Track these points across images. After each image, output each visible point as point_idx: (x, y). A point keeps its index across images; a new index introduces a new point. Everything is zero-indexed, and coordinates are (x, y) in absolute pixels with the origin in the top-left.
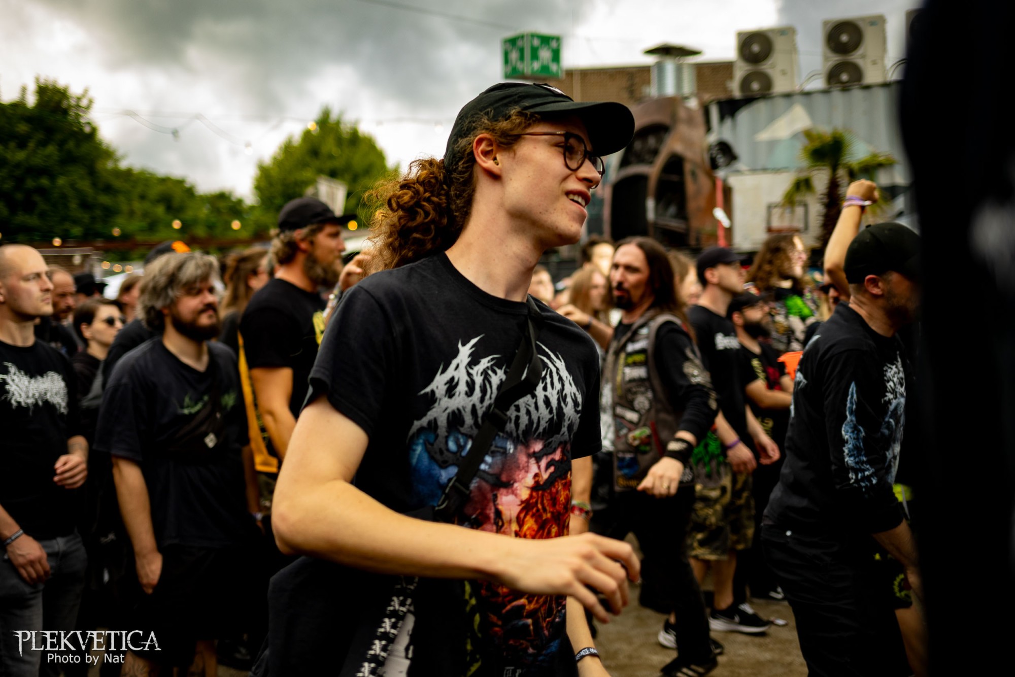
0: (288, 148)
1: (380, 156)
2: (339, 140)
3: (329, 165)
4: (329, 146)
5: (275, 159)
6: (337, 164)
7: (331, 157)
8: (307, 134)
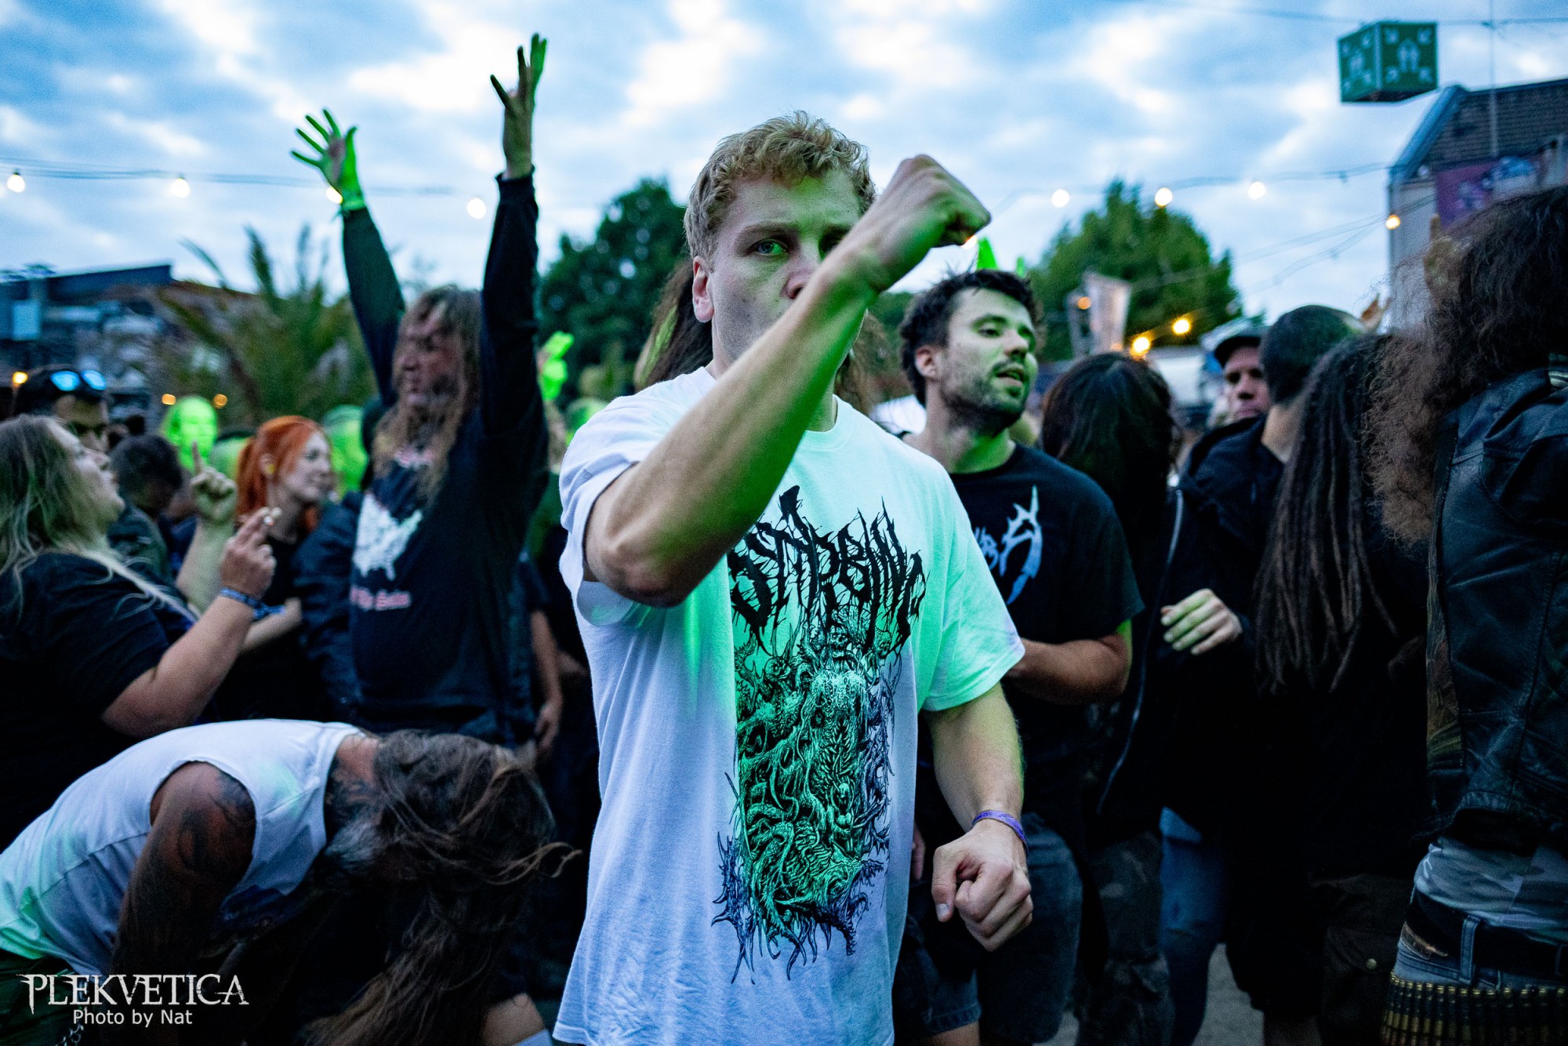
0: (1062, 241)
1: (1202, 243)
2: (1137, 223)
3: (1125, 259)
4: (1123, 232)
5: (1046, 256)
6: (1137, 258)
7: (1127, 248)
8: (1090, 219)
